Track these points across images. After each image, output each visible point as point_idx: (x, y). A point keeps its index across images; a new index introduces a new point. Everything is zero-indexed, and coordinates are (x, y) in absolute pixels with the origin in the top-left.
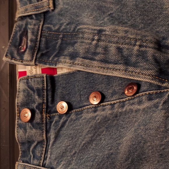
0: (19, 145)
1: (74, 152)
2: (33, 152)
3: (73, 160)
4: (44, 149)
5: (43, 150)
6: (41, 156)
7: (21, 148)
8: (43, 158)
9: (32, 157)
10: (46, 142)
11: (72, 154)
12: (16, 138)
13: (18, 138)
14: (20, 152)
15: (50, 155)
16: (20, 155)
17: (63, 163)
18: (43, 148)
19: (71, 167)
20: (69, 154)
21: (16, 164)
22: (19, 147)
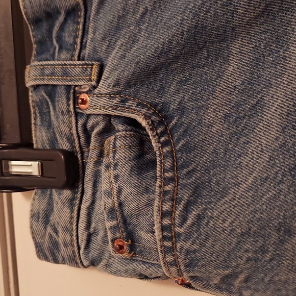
0: (30, 29)
1: (141, 10)
2: (59, 39)
3: (140, 31)
4: (81, 26)
5: (77, 29)
6: (75, 43)
7: (34, 37)
8: (79, 45)
9: (57, 49)
10: (83, 10)
11: (138, 16)
12: (22, 7)
13: (24, 7)
14: (35, 46)
15: (92, 35)
16: (34, 52)
17: (119, 43)
18: (78, 23)
19: (136, 47)
20: (131, 19)
21: (27, 69)
22: (29, 34)
